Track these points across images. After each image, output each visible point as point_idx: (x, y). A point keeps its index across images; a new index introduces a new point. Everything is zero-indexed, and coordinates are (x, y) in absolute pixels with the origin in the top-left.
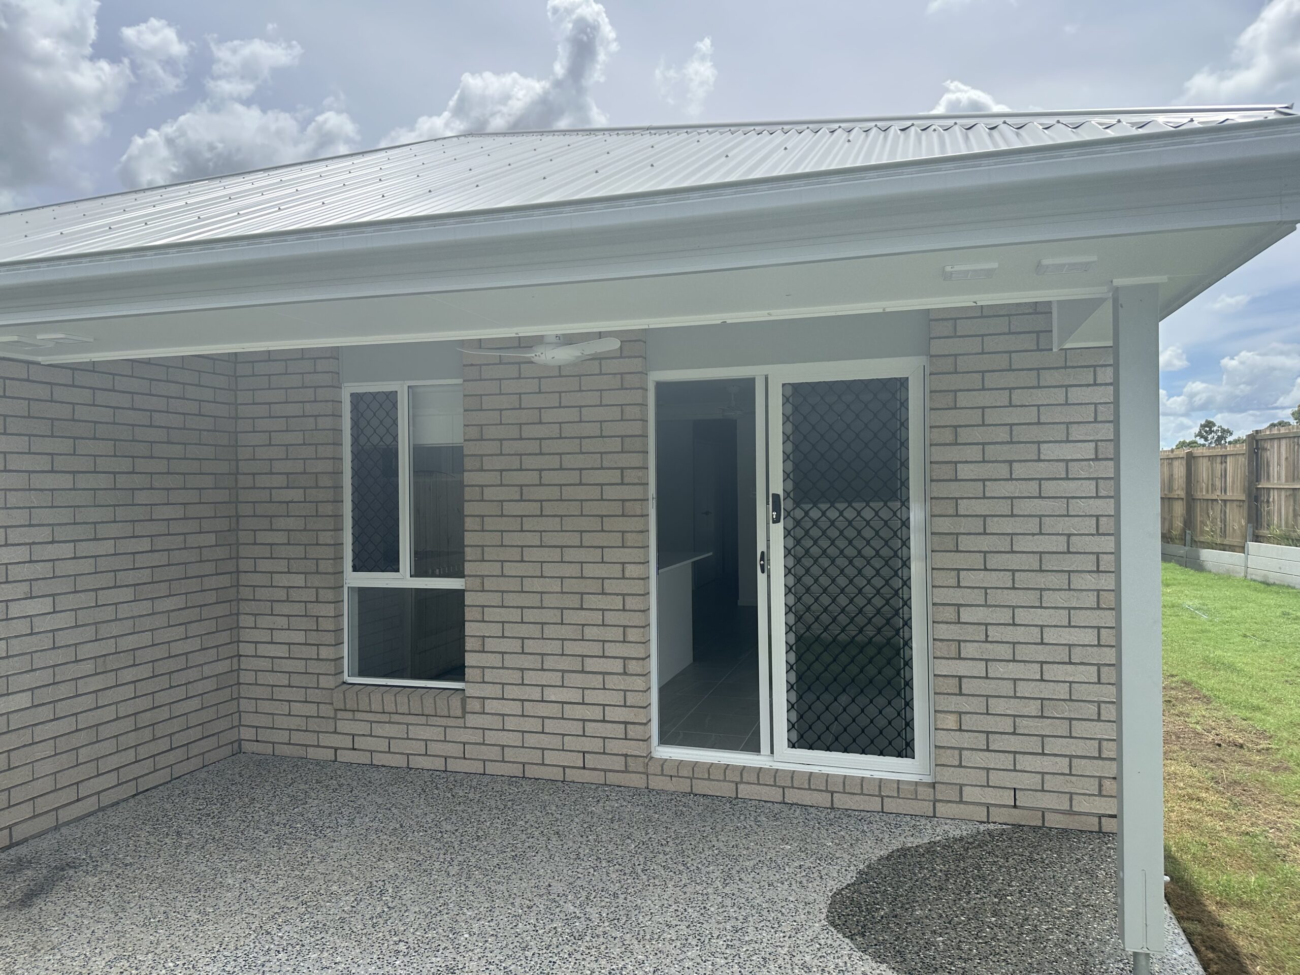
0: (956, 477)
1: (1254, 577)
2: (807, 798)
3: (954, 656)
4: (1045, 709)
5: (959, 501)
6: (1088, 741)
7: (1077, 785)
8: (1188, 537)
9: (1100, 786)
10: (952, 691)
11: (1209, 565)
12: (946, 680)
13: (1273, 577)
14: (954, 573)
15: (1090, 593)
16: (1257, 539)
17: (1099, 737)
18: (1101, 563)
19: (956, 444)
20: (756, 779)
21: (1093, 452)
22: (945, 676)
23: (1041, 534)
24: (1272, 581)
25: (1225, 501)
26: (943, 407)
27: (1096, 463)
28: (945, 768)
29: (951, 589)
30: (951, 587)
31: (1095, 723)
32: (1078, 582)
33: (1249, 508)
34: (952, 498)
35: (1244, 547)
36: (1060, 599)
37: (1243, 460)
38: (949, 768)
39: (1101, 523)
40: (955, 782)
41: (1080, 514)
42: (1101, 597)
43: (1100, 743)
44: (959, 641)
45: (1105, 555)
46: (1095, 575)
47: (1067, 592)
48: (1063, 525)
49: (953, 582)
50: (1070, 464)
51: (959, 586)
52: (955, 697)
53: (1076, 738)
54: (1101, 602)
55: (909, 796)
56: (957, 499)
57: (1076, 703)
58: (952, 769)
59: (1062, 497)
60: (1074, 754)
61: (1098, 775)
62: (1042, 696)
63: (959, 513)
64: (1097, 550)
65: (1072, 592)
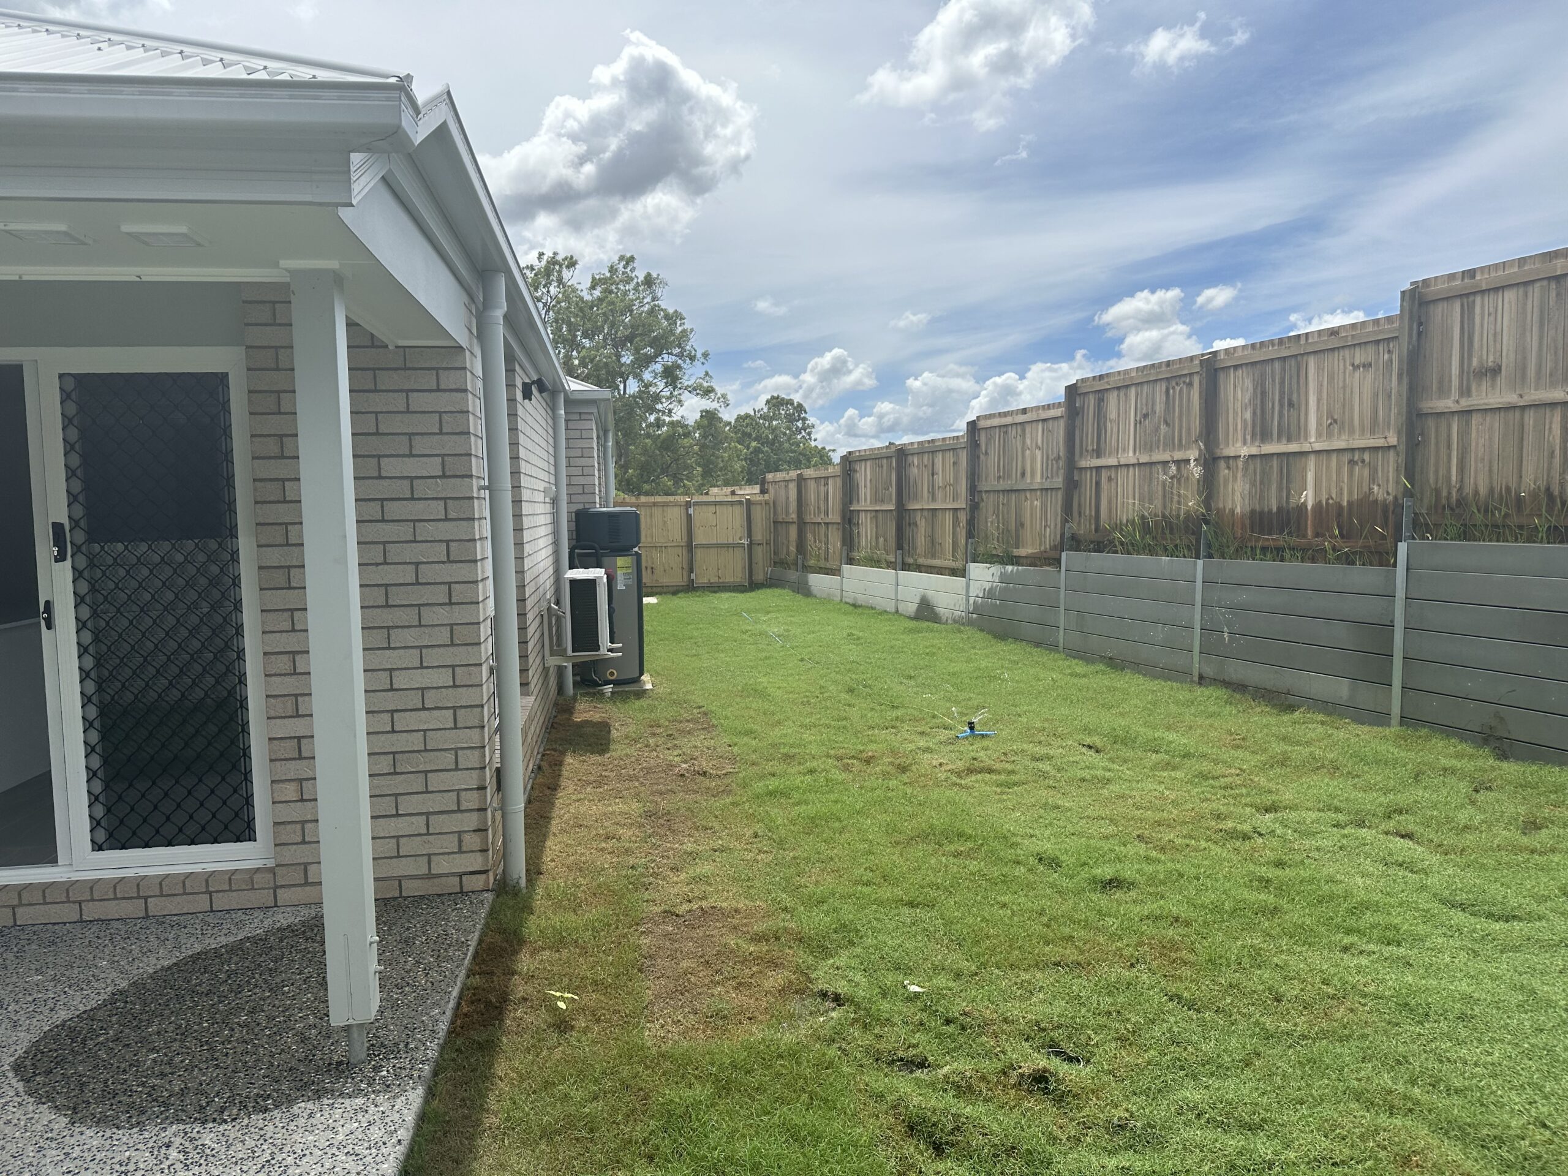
0: (285, 498)
1: (848, 600)
2: (113, 910)
3: (291, 714)
4: (398, 765)
5: (290, 527)
6: (445, 794)
7: (437, 844)
8: (800, 562)
9: (460, 841)
10: (291, 756)
11: (815, 590)
12: (283, 744)
13: (861, 599)
14: (287, 615)
15: (443, 629)
16: (851, 561)
17: (457, 787)
18: (453, 594)
19: (283, 457)
20: (41, 898)
21: (440, 468)
22: (281, 738)
23: (385, 563)
24: (859, 603)
25: (827, 524)
26: (264, 411)
27: (444, 480)
28: (286, 847)
29: (284, 634)
30: (284, 631)
31: (452, 773)
32: (430, 616)
33: (844, 529)
34: (281, 524)
35: (840, 570)
36: (409, 637)
37: (839, 481)
38: (290, 847)
39: (452, 549)
40: (298, 861)
41: (429, 539)
42: (454, 632)
43: (458, 795)
44: (296, 696)
45: (457, 585)
46: (447, 608)
47: (418, 629)
48: (411, 553)
49: (287, 626)
50: (415, 482)
51: (293, 630)
52: (293, 762)
53: (432, 792)
54: (455, 639)
55: (244, 887)
56: (286, 524)
57: (432, 753)
58: (295, 847)
59: (407, 521)
60: (431, 810)
61: (457, 830)
62: (394, 750)
63: (290, 542)
64: (449, 580)
65: (423, 628)
